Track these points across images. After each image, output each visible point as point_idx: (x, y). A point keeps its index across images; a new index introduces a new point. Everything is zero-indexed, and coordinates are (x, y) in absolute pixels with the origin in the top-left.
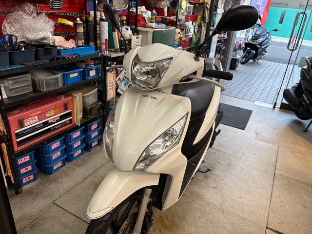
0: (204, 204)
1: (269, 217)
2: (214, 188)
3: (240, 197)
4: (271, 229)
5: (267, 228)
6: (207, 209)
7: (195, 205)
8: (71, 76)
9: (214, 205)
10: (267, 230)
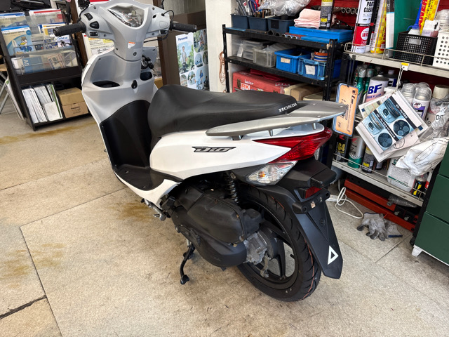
0: (134, 249)
1: (50, 313)
2: (150, 275)
3: (108, 298)
4: (38, 300)
5: (45, 297)
6: (124, 249)
7: (139, 239)
8: (283, 60)
9: (123, 258)
10: (43, 294)
